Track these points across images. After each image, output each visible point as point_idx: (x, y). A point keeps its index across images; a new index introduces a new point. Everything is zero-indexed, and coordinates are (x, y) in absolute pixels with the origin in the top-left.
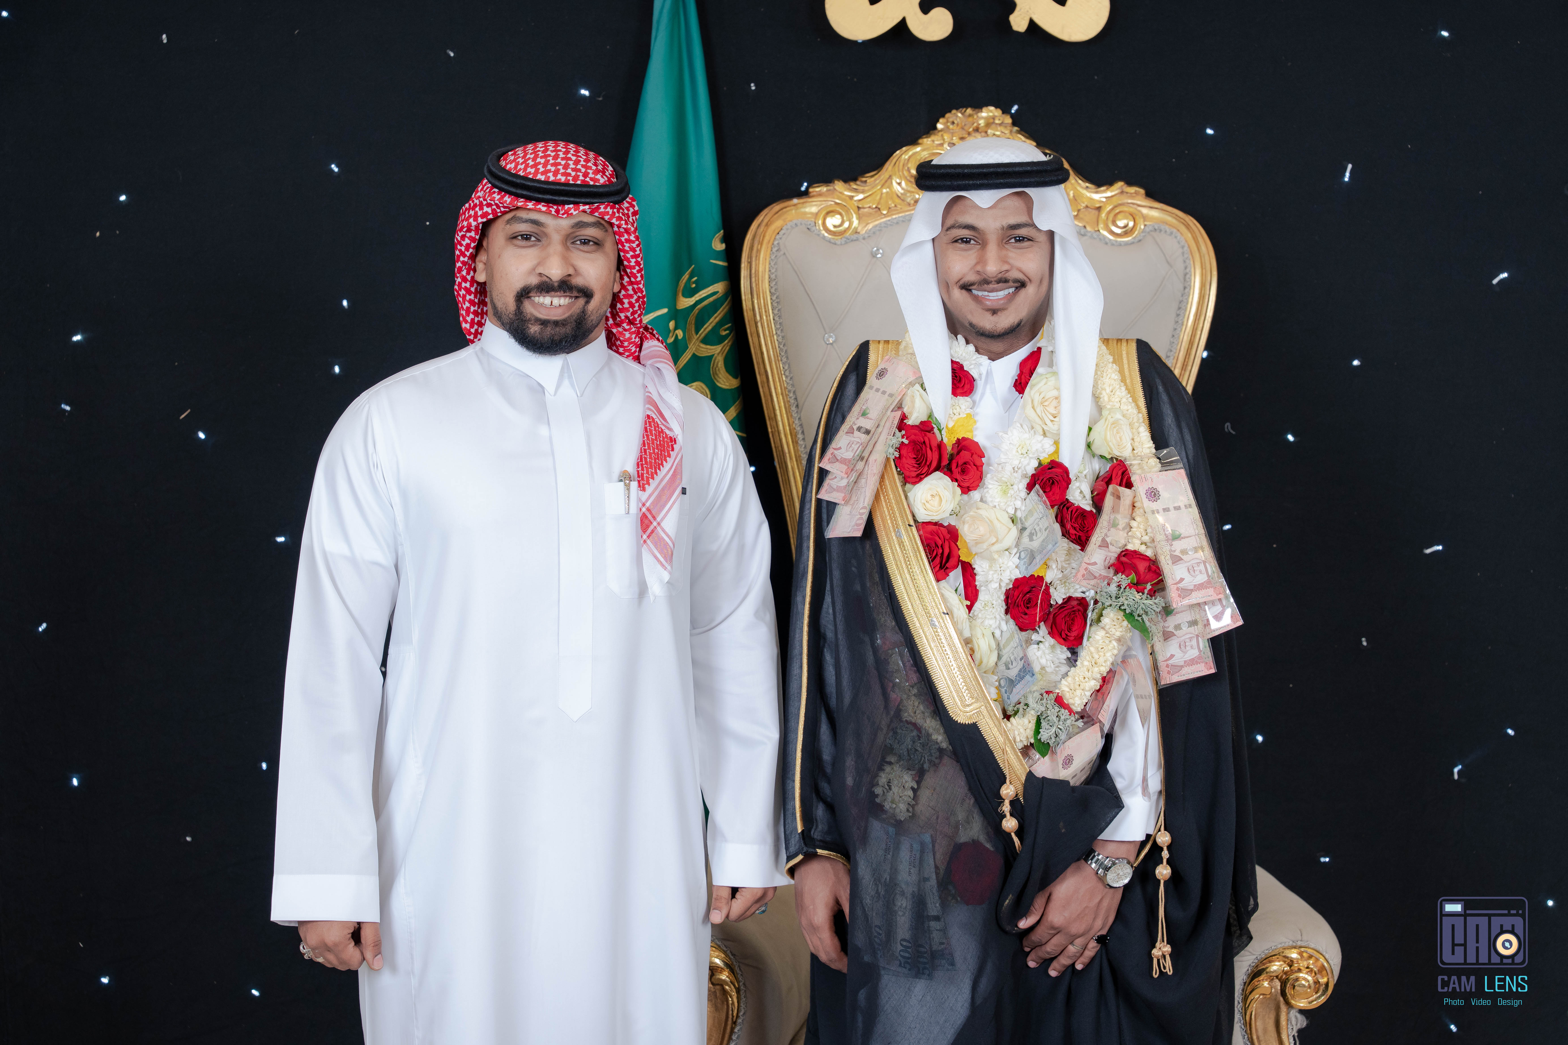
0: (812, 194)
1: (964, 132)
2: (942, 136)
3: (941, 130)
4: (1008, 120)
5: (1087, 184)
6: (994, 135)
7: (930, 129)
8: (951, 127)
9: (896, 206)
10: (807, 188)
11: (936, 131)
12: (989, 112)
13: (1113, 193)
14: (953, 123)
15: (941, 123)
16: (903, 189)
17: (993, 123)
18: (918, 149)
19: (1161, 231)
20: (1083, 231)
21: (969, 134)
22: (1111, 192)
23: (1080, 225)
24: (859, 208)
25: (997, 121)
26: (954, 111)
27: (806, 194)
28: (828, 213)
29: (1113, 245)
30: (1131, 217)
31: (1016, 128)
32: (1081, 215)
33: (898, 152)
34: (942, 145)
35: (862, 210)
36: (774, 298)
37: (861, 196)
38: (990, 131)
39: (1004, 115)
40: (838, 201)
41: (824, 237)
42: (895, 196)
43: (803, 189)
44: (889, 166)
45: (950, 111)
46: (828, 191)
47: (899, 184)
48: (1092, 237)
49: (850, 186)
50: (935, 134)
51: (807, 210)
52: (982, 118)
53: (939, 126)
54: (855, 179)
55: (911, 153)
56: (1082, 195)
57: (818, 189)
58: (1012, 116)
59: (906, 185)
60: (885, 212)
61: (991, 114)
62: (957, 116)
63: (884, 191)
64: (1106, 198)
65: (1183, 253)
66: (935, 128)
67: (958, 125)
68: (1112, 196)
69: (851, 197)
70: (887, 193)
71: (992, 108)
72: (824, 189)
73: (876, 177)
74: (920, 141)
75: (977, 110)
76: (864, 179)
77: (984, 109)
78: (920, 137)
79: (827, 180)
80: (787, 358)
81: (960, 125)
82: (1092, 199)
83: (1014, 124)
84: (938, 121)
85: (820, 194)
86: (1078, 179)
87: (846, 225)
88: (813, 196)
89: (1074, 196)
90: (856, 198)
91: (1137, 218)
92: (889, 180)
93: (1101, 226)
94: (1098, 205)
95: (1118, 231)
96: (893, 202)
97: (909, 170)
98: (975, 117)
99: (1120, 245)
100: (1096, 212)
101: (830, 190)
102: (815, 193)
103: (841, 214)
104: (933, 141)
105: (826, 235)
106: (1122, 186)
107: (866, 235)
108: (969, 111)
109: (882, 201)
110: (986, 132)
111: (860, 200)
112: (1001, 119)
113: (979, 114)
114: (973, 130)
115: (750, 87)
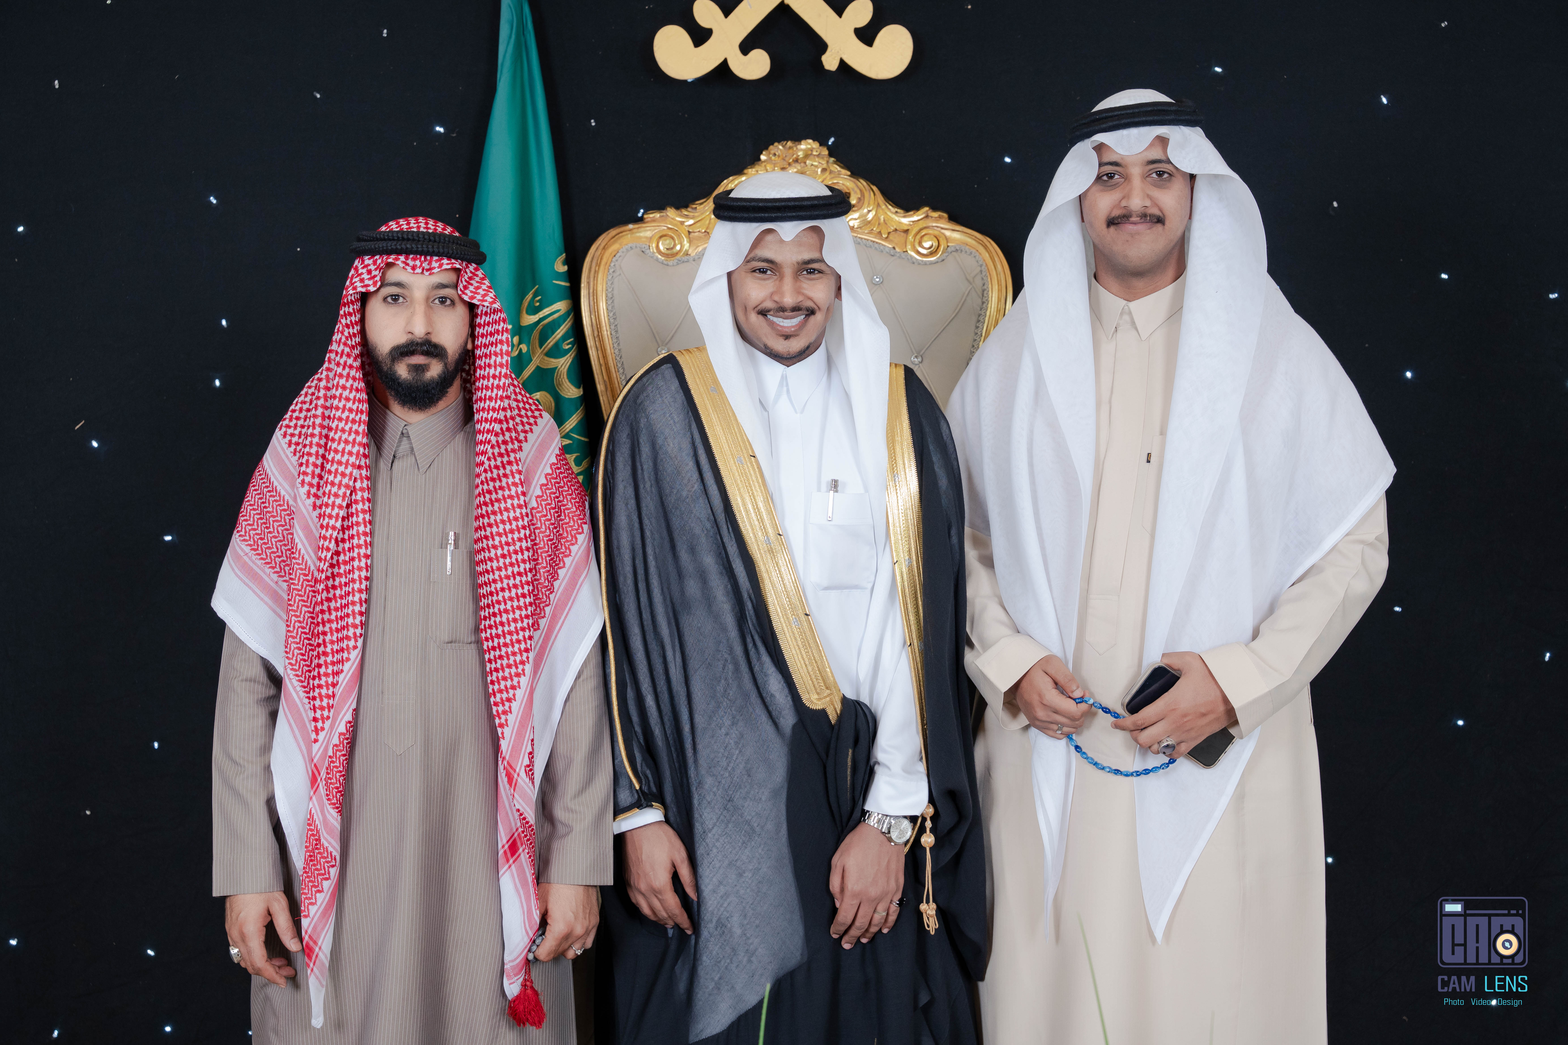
0: (646, 220)
1: (785, 163)
2: (765, 166)
3: (765, 161)
4: (825, 152)
5: (896, 209)
6: (812, 165)
7: (755, 160)
8: (773, 158)
10: (643, 214)
11: (760, 162)
12: (808, 145)
13: (919, 218)
14: (775, 155)
15: (764, 155)
17: (811, 154)
18: (743, 178)
19: (962, 251)
20: (892, 252)
21: (790, 164)
22: (918, 216)
23: (890, 246)
24: (689, 232)
25: (815, 153)
26: (776, 144)
27: (641, 220)
28: (661, 237)
29: (919, 264)
30: (935, 239)
31: (832, 159)
32: (891, 237)
33: (725, 181)
35: (692, 234)
36: (611, 315)
37: (691, 222)
38: (808, 162)
39: (821, 148)
40: (670, 226)
41: (657, 259)
43: (640, 215)
45: (773, 144)
46: (661, 217)
48: (900, 257)
49: (681, 212)
50: (759, 165)
51: (642, 234)
52: (801, 150)
53: (763, 157)
54: (686, 206)
55: (736, 182)
56: (892, 219)
57: (651, 216)
58: (829, 148)
61: (809, 146)
62: (778, 148)
64: (913, 222)
65: (981, 271)
66: (759, 159)
67: (779, 156)
68: (919, 220)
69: (682, 223)
71: (810, 141)
72: (657, 215)
73: (705, 204)
74: (746, 171)
75: (797, 143)
76: (694, 206)
77: (803, 142)
78: (745, 167)
79: (661, 208)
80: (624, 369)
81: (781, 157)
82: (900, 223)
83: (831, 155)
84: (761, 153)
85: (654, 220)
86: (888, 205)
87: (678, 247)
88: (647, 222)
89: (884, 220)
90: (687, 224)
91: (941, 240)
93: (909, 247)
94: (906, 228)
95: (924, 252)
98: (795, 149)
99: (925, 264)
100: (905, 235)
101: (663, 216)
102: (649, 219)
103: (673, 238)
104: (757, 171)
105: (660, 257)
106: (927, 211)
107: (696, 257)
108: (789, 143)
110: (805, 163)
111: (690, 225)
112: (819, 150)
113: (799, 147)
114: (793, 161)
115: (591, 123)
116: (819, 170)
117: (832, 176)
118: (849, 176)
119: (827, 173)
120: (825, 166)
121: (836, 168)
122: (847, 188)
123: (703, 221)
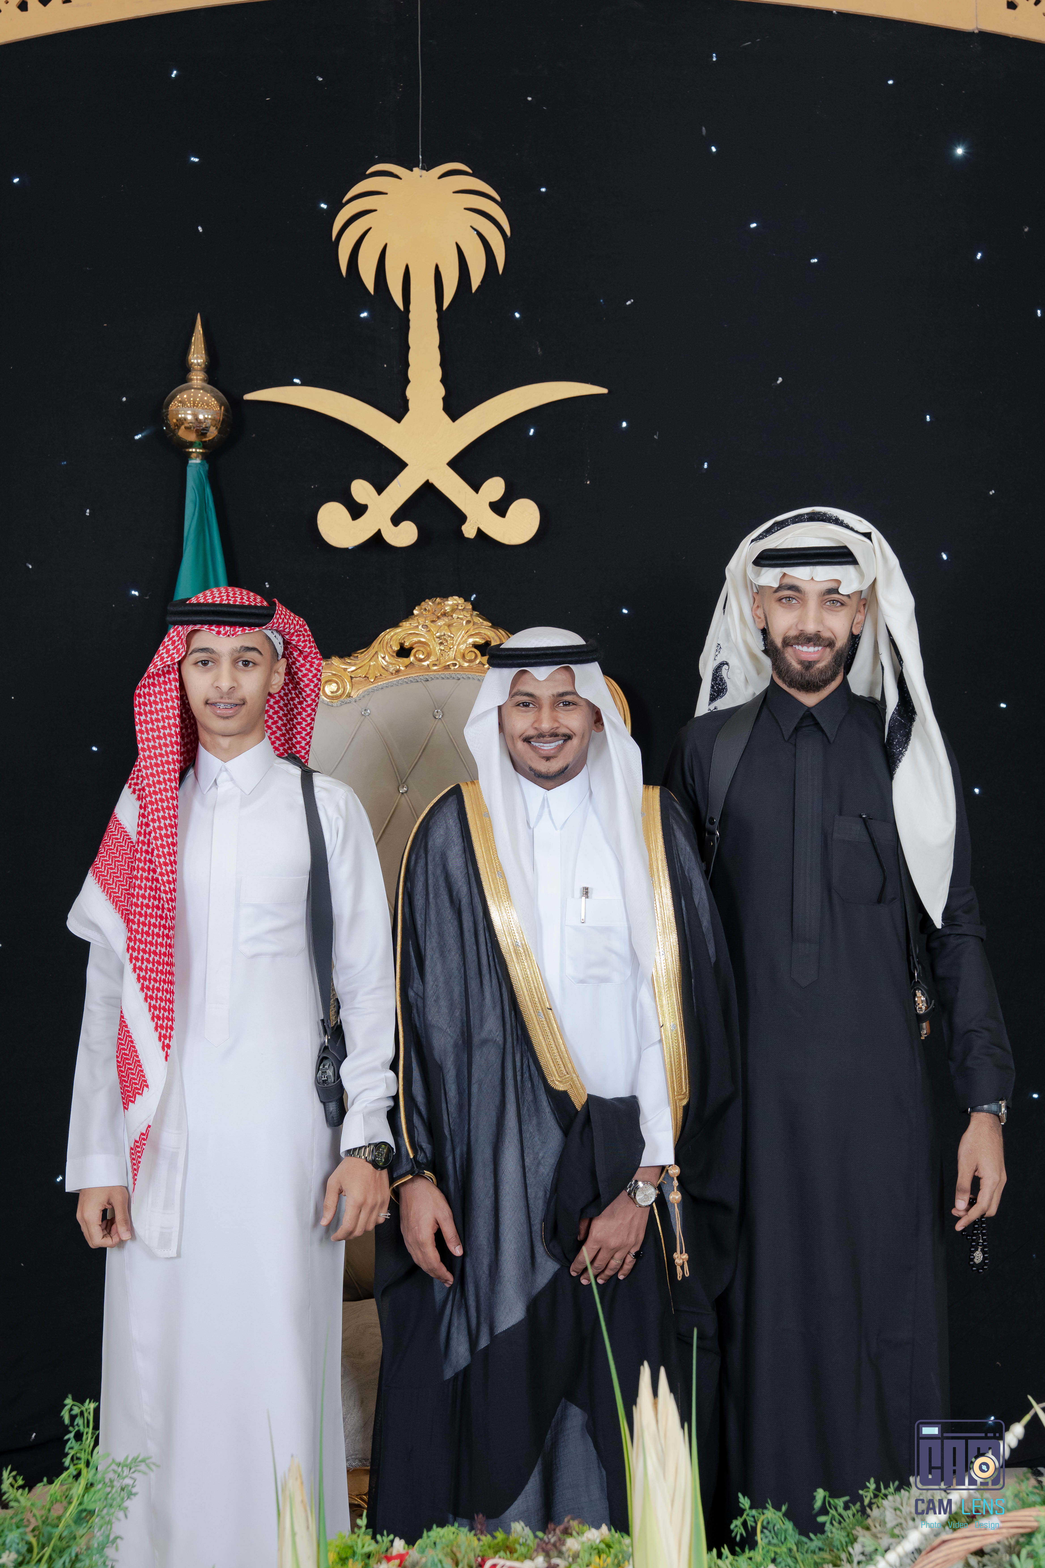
1: (435, 616)
2: (418, 619)
3: (417, 615)
4: (469, 606)
6: (458, 618)
7: (409, 614)
8: (425, 612)
9: (381, 675)
11: (413, 616)
15: (417, 610)
16: (386, 662)
17: (457, 609)
18: (398, 630)
21: (438, 618)
24: (352, 678)
25: (460, 608)
26: (427, 600)
31: (475, 613)
33: (383, 633)
34: (417, 627)
35: (354, 679)
37: (353, 668)
38: (454, 615)
39: (465, 603)
40: (334, 672)
42: (380, 667)
44: (376, 644)
45: (424, 600)
46: (326, 664)
47: (384, 658)
49: (345, 660)
50: (412, 618)
52: (449, 605)
53: (416, 612)
54: (349, 655)
55: (392, 634)
58: (472, 603)
59: (389, 659)
60: (372, 680)
61: (455, 602)
62: (429, 604)
63: (372, 663)
66: (412, 614)
67: (429, 611)
69: (346, 669)
70: (374, 665)
71: (456, 597)
73: (366, 652)
74: (401, 624)
75: (444, 599)
76: (356, 655)
77: (450, 599)
78: (401, 621)
81: (431, 611)
83: (474, 609)
84: (414, 608)
87: (341, 691)
90: (349, 670)
92: (376, 655)
96: (379, 672)
97: (391, 647)
98: (443, 604)
101: (328, 664)
103: (337, 683)
104: (410, 624)
107: (358, 699)
108: (438, 600)
109: (370, 671)
110: (452, 616)
111: (352, 671)
112: (463, 605)
113: (446, 603)
114: (441, 614)
115: (265, 585)
116: (464, 622)
117: (476, 627)
118: (490, 627)
119: (471, 624)
120: (469, 618)
121: (479, 620)
122: (488, 636)
123: (363, 668)
